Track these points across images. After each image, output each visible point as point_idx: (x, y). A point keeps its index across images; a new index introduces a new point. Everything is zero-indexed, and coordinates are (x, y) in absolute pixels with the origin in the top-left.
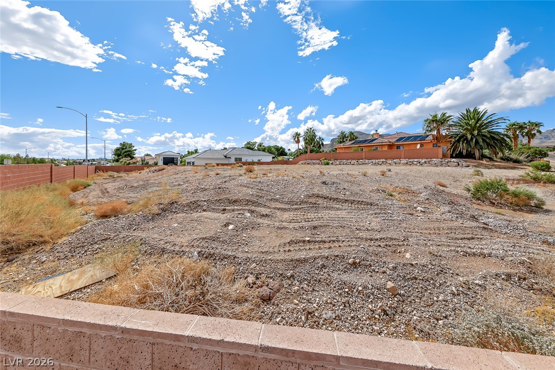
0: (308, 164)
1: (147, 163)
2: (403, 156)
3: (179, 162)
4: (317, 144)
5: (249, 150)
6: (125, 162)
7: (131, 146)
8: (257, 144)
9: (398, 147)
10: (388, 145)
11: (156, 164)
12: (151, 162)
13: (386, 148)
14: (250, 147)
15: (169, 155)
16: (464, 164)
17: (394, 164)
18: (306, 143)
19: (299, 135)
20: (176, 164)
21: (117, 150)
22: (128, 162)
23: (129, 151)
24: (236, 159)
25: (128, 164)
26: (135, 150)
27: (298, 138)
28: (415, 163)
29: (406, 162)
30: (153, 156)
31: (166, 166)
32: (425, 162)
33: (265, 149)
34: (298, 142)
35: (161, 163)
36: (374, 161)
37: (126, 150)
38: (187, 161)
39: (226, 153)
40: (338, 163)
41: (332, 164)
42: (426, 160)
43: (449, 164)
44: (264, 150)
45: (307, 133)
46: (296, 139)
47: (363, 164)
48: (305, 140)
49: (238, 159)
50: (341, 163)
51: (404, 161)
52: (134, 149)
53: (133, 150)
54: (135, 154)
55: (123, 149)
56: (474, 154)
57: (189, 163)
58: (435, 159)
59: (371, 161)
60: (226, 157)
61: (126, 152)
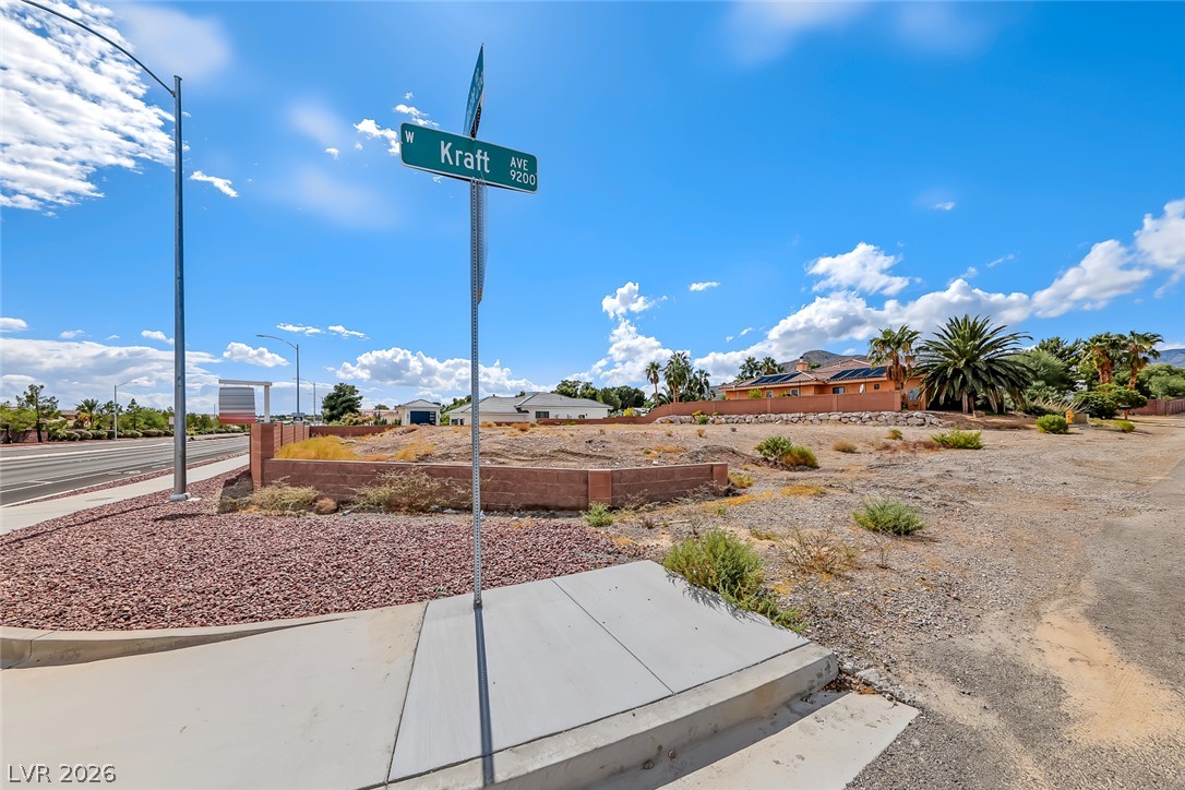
0: (671, 422)
1: (385, 422)
2: (835, 407)
3: (438, 421)
4: (696, 384)
5: (563, 397)
6: (351, 421)
7: (353, 390)
8: (582, 384)
9: (835, 390)
10: (816, 386)
11: (398, 423)
12: (390, 421)
13: (811, 393)
14: (567, 391)
15: (421, 407)
16: (935, 420)
17: (818, 422)
18: (669, 383)
19: (657, 368)
20: (432, 423)
21: (330, 398)
22: (354, 420)
23: (350, 400)
24: (538, 414)
25: (355, 424)
26: (361, 398)
27: (654, 372)
28: (854, 419)
29: (838, 417)
30: (392, 408)
31: (415, 425)
32: (870, 418)
33: (595, 394)
34: (655, 380)
35: (406, 421)
36: (784, 416)
37: (344, 398)
38: (451, 418)
39: (520, 402)
40: (723, 420)
41: (713, 422)
42: (871, 414)
43: (909, 420)
44: (593, 397)
45: (672, 363)
46: (652, 376)
47: (766, 422)
48: (668, 376)
49: (542, 415)
50: (729, 421)
51: (836, 416)
52: (357, 396)
53: (357, 399)
54: (358, 406)
55: (340, 396)
56: (961, 402)
57: (455, 422)
58: (885, 413)
59: (779, 416)
60: (519, 410)
61: (344, 402)
